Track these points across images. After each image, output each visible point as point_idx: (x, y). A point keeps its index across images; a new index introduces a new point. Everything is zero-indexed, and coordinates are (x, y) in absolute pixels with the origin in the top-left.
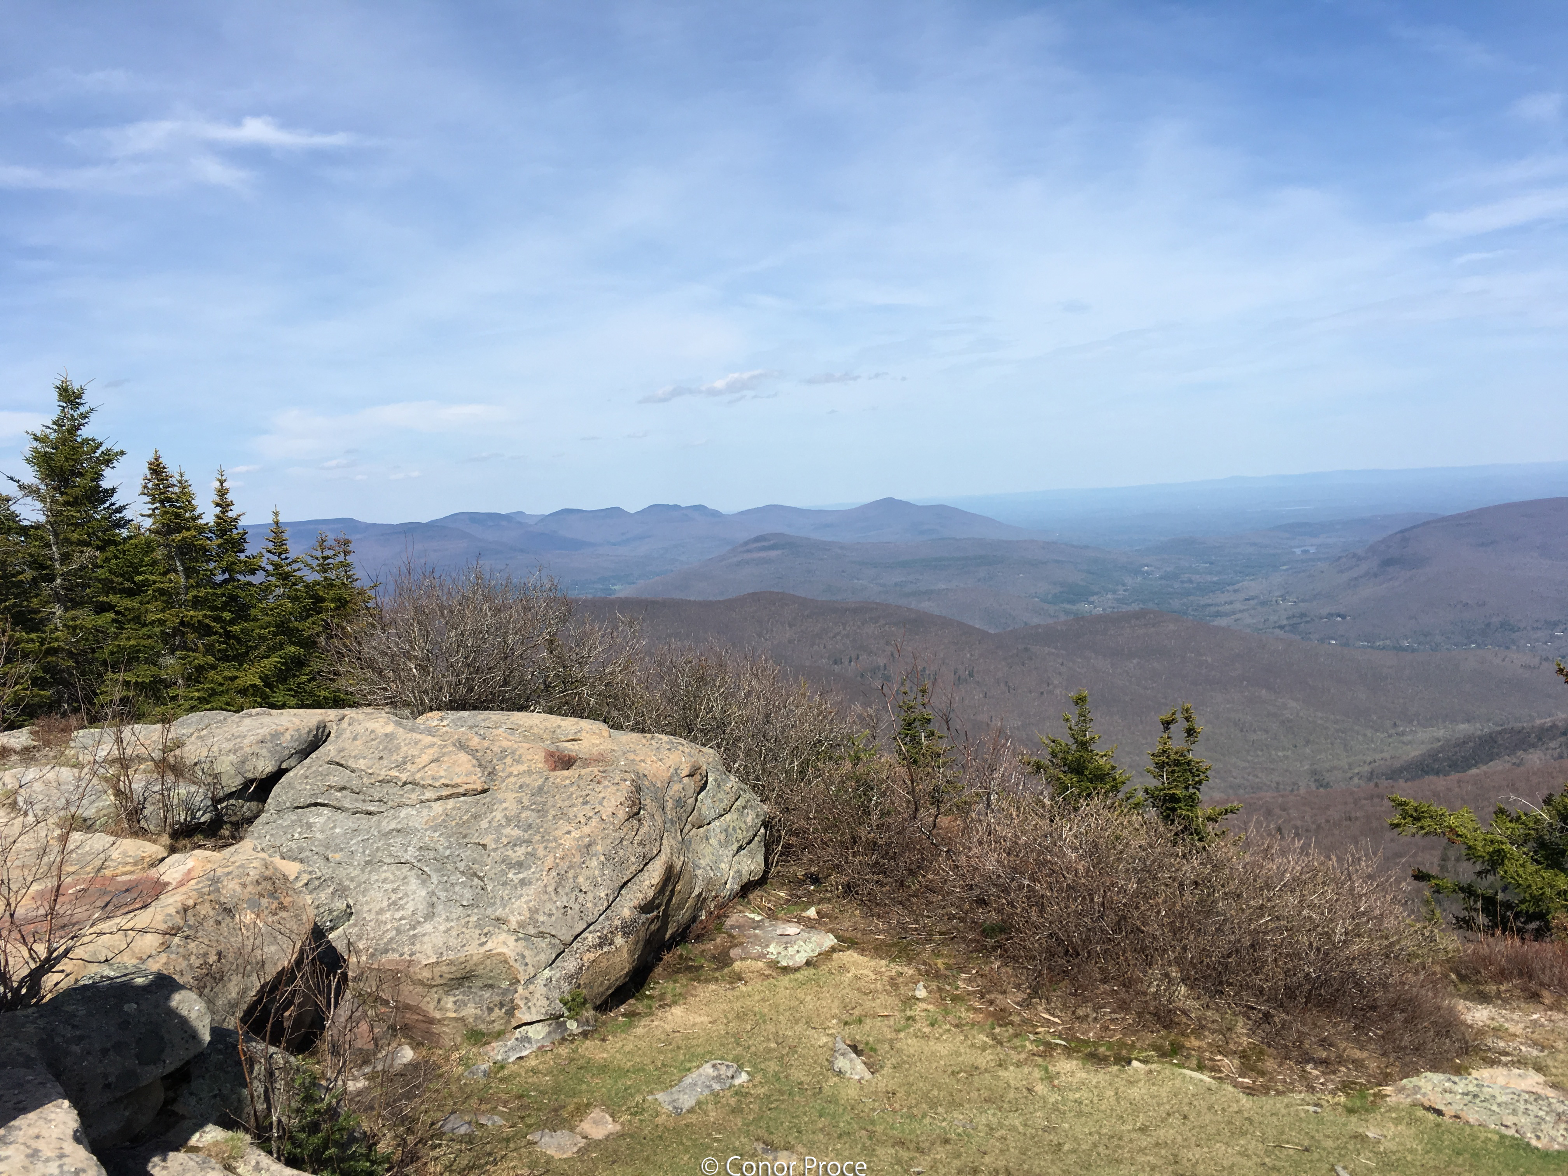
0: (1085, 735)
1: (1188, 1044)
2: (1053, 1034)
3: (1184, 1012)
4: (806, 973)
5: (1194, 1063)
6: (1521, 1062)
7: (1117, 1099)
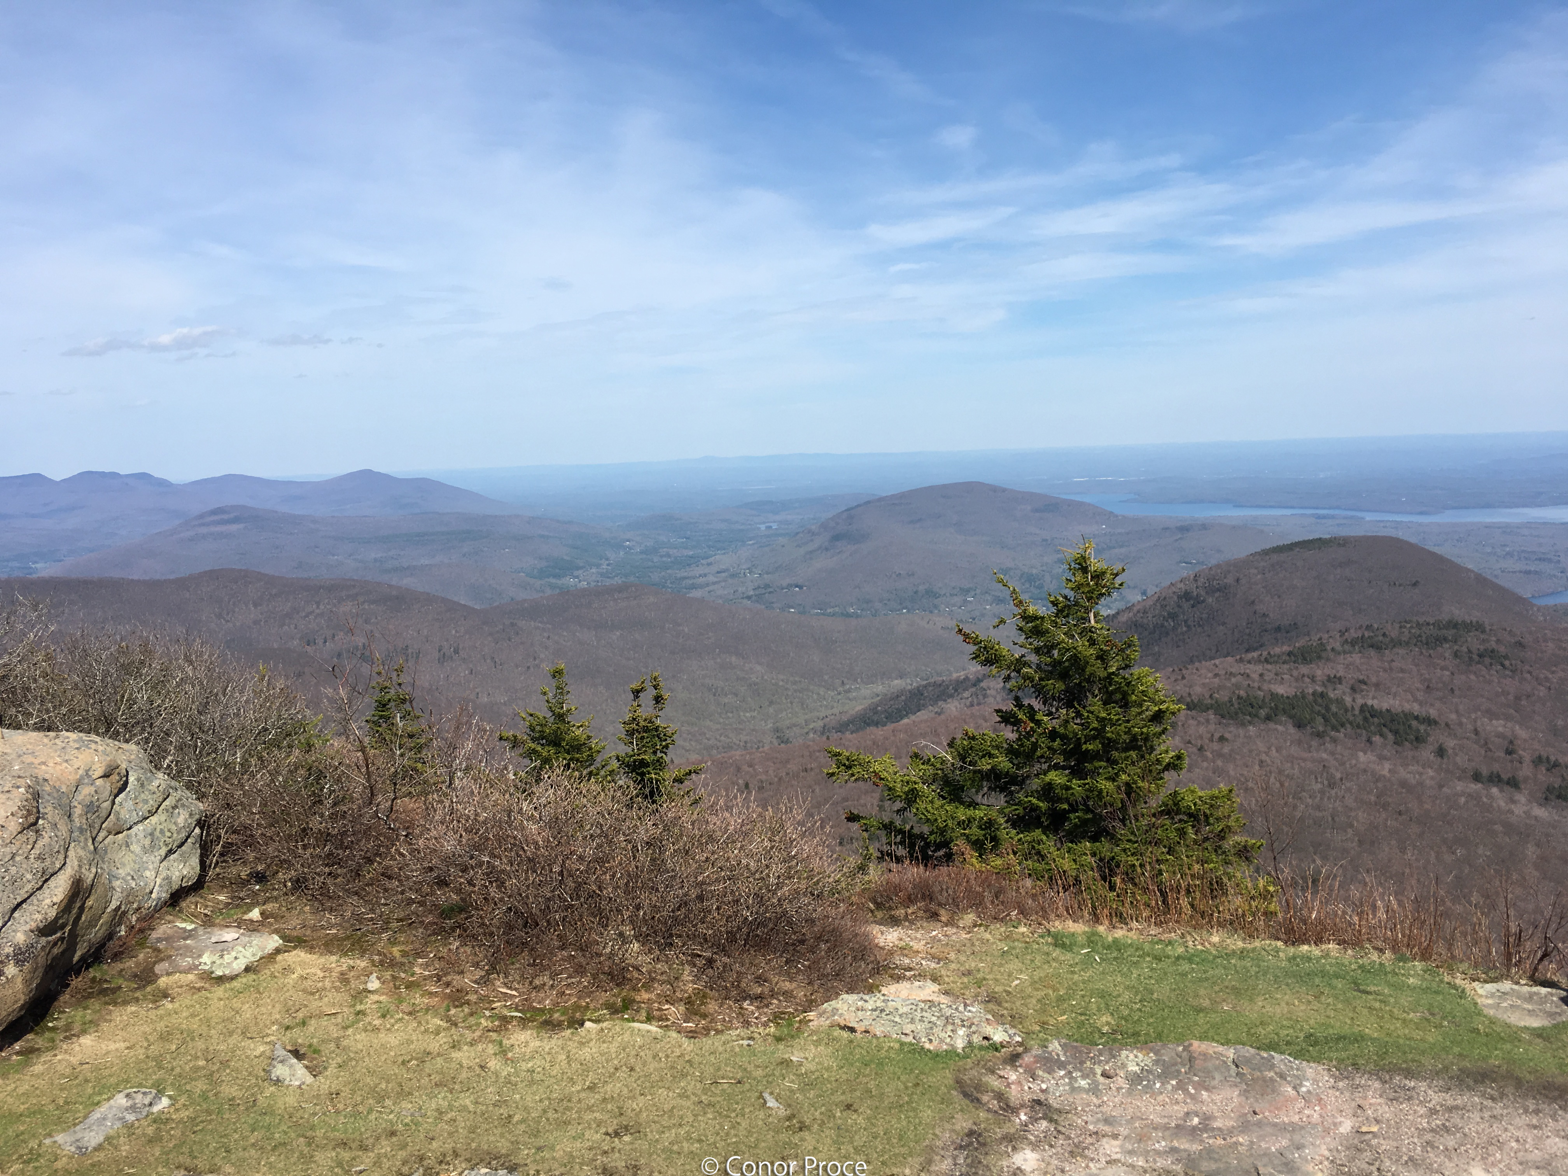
0: (562, 707)
1: (638, 998)
2: (509, 1008)
3: (637, 968)
4: (244, 980)
5: (643, 1015)
6: (921, 976)
7: (569, 1062)
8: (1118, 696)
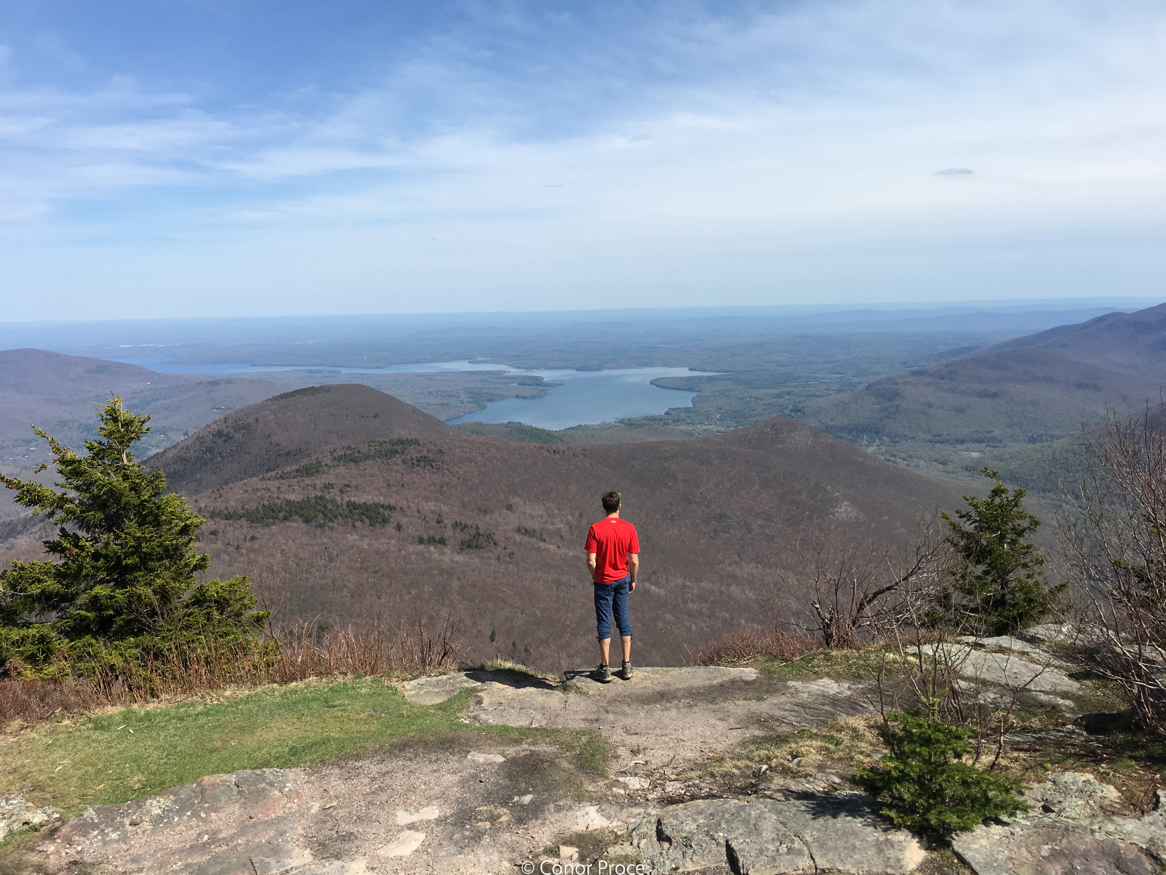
8: (150, 518)
